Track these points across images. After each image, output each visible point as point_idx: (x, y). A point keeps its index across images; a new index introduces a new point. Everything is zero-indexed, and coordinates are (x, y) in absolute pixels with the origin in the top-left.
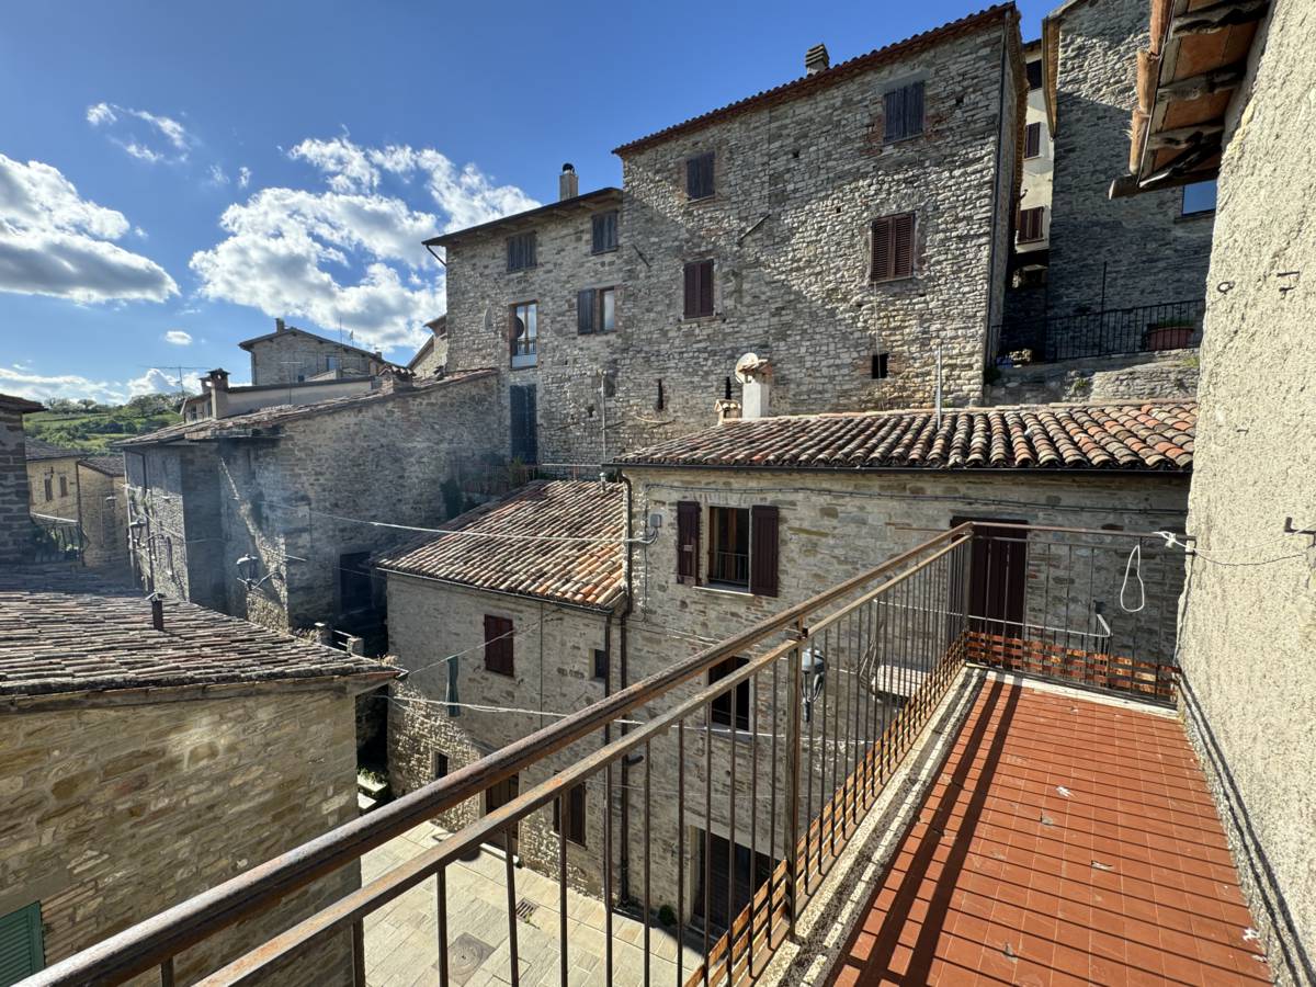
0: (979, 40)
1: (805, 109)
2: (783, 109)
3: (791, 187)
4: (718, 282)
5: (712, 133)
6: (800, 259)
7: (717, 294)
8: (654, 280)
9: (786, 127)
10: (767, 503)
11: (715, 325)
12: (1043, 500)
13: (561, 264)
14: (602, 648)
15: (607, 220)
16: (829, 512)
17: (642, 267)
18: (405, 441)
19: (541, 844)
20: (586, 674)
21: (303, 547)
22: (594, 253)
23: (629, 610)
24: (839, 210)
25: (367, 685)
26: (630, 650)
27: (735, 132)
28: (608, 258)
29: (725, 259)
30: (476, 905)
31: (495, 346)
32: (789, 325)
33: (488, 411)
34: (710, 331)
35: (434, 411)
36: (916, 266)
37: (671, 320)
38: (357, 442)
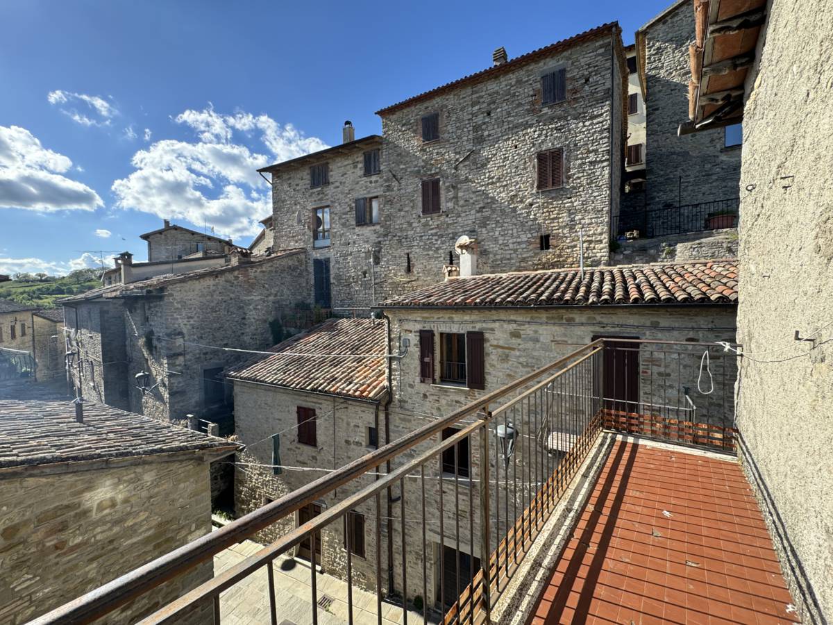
0: (597, 44)
1: (495, 85)
2: (480, 86)
3: (486, 133)
4: (443, 192)
5: (437, 102)
6: (493, 177)
7: (443, 199)
8: (403, 191)
9: (482, 97)
10: (477, 330)
11: (442, 219)
12: (648, 324)
13: (344, 183)
14: (373, 426)
15: (372, 156)
16: (515, 335)
17: (395, 183)
18: (247, 295)
19: (336, 557)
20: (364, 443)
21: (179, 365)
22: (365, 175)
23: (390, 401)
24: (516, 147)
25: (218, 455)
26: (391, 427)
27: (451, 100)
28: (374, 178)
29: (447, 178)
30: (293, 600)
31: (304, 234)
32: (488, 218)
33: (300, 275)
34: (439, 222)
35: (264, 276)
36: (565, 180)
37: (414, 216)
38: (215, 296)
